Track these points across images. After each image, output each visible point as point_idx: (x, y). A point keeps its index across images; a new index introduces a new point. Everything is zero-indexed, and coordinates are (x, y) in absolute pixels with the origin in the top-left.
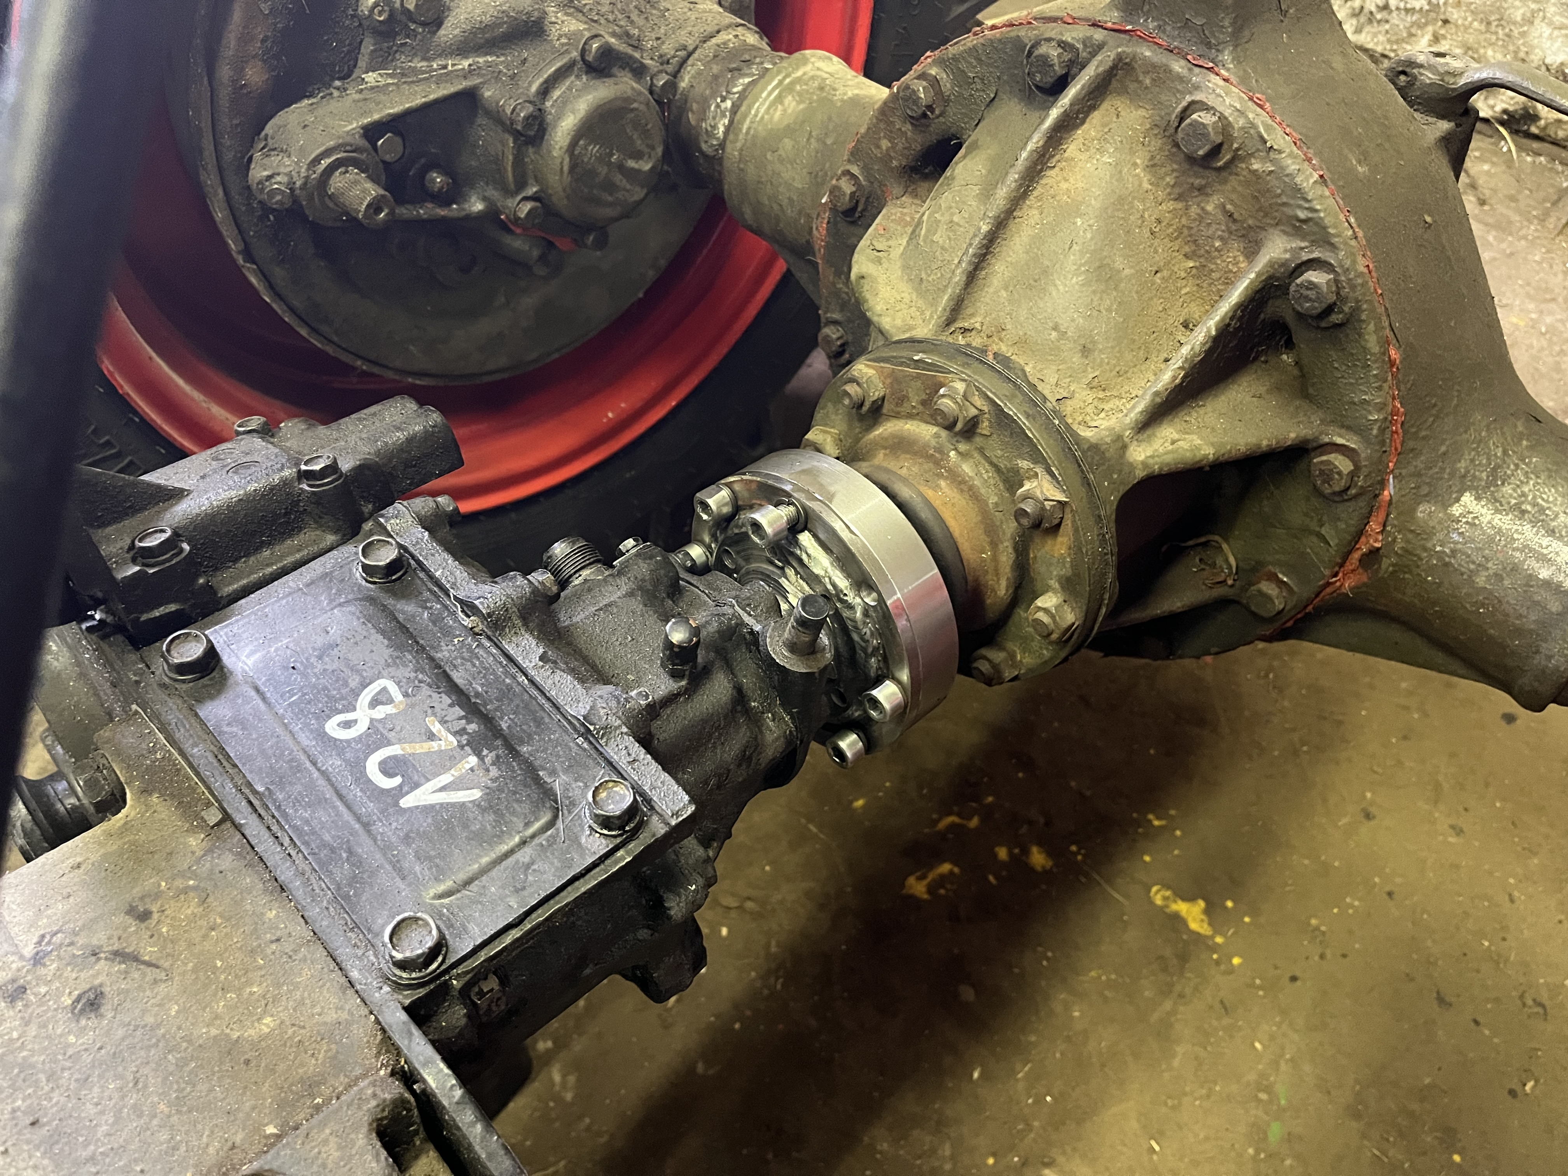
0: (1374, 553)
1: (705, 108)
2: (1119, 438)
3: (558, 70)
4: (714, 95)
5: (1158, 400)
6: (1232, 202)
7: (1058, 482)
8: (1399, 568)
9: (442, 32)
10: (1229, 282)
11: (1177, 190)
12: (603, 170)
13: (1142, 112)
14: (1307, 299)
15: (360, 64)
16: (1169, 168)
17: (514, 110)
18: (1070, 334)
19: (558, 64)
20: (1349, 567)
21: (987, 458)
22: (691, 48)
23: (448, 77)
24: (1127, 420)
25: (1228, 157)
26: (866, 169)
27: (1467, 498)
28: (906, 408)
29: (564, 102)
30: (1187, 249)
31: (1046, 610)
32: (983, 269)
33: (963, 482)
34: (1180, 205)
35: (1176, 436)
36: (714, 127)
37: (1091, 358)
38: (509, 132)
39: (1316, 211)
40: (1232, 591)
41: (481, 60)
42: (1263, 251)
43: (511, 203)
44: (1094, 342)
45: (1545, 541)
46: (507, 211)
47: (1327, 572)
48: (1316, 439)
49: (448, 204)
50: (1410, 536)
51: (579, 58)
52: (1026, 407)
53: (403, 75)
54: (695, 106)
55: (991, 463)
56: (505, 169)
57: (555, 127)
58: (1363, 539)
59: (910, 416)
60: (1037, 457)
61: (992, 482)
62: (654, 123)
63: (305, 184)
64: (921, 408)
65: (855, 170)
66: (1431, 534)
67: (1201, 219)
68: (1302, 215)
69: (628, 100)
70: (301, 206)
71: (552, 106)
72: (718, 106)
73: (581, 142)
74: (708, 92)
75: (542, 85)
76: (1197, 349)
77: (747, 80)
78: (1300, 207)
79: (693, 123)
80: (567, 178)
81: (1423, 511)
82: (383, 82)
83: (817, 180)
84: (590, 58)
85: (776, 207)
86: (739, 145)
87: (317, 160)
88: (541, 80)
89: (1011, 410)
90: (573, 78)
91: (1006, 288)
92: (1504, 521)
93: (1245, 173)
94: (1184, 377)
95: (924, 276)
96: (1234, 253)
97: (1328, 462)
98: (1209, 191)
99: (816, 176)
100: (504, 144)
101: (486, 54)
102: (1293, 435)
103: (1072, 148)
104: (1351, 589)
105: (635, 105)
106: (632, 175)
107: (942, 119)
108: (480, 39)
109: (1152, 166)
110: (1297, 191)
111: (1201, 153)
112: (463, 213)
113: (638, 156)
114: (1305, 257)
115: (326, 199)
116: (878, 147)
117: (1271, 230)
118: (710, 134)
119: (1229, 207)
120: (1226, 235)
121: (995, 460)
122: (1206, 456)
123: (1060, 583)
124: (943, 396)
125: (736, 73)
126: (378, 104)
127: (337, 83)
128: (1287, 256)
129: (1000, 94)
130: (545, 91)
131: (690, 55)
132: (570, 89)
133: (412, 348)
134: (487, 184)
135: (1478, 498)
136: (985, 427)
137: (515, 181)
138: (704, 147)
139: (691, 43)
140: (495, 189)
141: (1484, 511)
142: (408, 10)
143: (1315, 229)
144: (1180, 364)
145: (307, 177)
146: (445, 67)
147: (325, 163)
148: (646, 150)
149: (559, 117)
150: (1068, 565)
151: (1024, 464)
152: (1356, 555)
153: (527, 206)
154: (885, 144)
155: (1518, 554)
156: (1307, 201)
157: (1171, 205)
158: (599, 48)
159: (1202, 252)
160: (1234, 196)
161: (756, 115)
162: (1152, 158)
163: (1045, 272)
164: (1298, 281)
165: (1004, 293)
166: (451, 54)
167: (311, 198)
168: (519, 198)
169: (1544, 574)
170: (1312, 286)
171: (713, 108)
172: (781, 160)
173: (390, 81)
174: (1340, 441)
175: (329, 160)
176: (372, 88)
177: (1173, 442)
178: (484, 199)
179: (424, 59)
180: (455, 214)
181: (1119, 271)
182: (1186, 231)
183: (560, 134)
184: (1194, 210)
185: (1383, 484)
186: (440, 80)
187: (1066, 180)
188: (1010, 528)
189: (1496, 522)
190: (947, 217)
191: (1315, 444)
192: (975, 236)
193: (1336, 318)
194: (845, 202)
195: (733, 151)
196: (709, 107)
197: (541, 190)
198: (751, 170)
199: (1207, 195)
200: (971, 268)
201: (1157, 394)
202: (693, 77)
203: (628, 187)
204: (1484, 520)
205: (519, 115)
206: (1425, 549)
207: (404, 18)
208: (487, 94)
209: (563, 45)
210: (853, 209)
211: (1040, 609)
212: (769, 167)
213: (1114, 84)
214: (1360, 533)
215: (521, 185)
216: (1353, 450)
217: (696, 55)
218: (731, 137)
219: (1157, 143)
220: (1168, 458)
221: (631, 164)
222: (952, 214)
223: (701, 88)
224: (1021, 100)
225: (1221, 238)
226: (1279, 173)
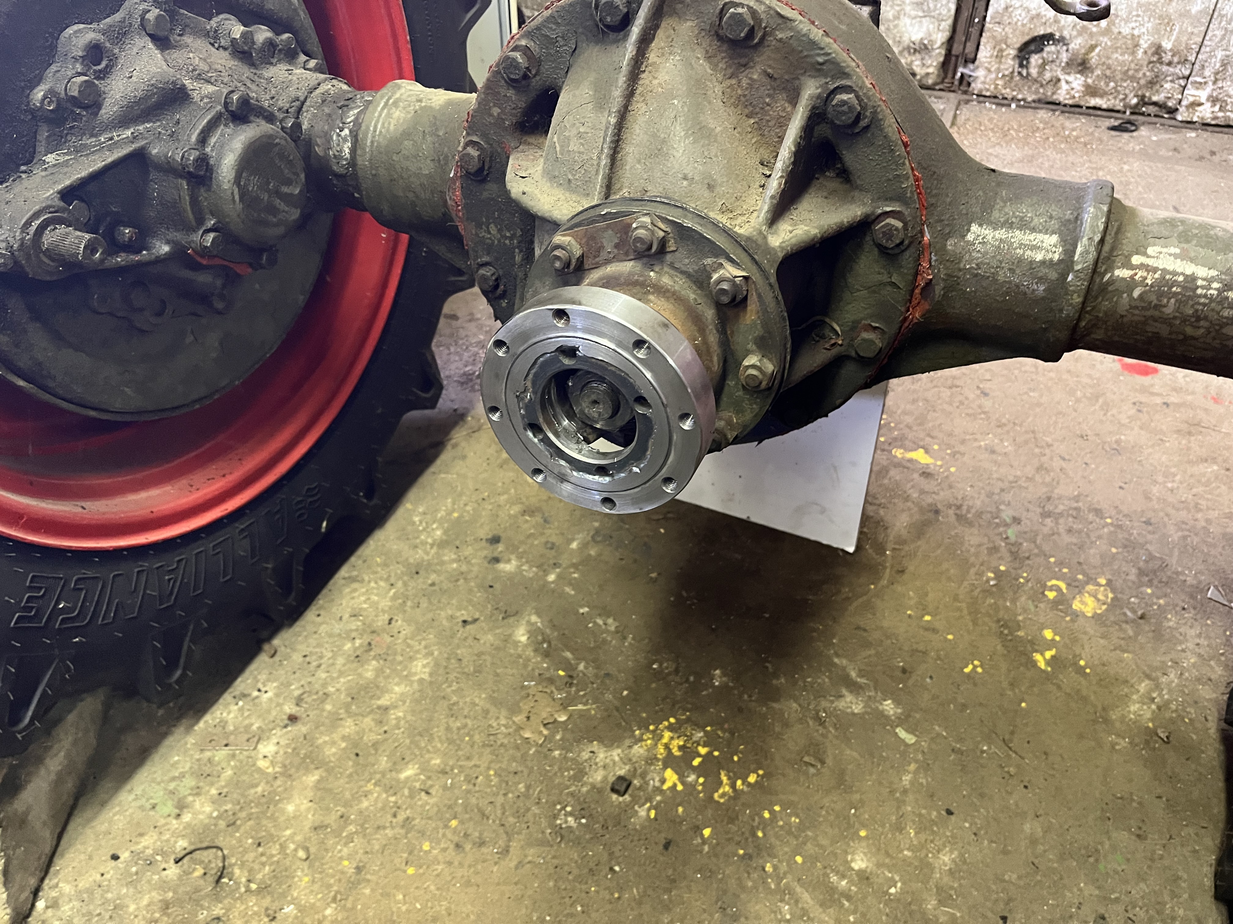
0: (929, 283)
1: (329, 140)
2: (760, 232)
3: (209, 122)
4: (332, 129)
5: (775, 202)
6: (770, 66)
7: (738, 264)
8: (948, 289)
9: (103, 111)
10: (783, 123)
11: (730, 71)
12: (265, 197)
13: (689, 24)
14: (844, 113)
15: (38, 149)
16: (719, 57)
17: (183, 156)
18: (696, 178)
19: (209, 117)
20: (915, 302)
21: (676, 269)
22: (302, 99)
23: (118, 145)
24: (761, 219)
25: (760, 34)
26: (484, 136)
27: (974, 228)
28: (604, 255)
29: (221, 146)
30: (747, 111)
31: (753, 366)
32: (618, 153)
33: (668, 291)
34: (734, 81)
35: (790, 228)
36: (341, 151)
37: (716, 191)
38: (181, 177)
39: (829, 54)
40: (843, 348)
41: (141, 128)
42: (802, 93)
43: (196, 237)
44: (715, 180)
45: (1032, 237)
46: (193, 245)
47: (903, 309)
48: (873, 213)
49: (139, 252)
50: (948, 264)
51: (223, 110)
52: (697, 219)
53: (77, 152)
54: (319, 141)
55: (683, 272)
56: (185, 210)
57: (219, 166)
58: (919, 277)
59: (608, 262)
60: (718, 252)
61: (686, 285)
62: (294, 154)
63: (22, 245)
64: (616, 251)
65: (475, 139)
66: (960, 259)
67: (751, 86)
68: (820, 59)
69: (270, 137)
70: (22, 267)
71: (212, 150)
72: (339, 135)
73: (244, 175)
74: (326, 127)
75: (199, 135)
76: (787, 162)
77: (356, 111)
78: (819, 55)
79: (321, 153)
80: (239, 206)
81: (950, 244)
82: (61, 159)
83: (441, 162)
84: (233, 108)
85: (411, 195)
86: (368, 156)
87: (28, 224)
88: (198, 131)
89: (688, 223)
90: (222, 127)
91: (639, 162)
92: (1001, 234)
93: (774, 43)
94: (786, 183)
95: (570, 177)
96: (781, 103)
97: (888, 224)
98: (751, 64)
99: (439, 161)
100: (178, 189)
101: (143, 123)
102: (859, 213)
103: (652, 56)
104: (922, 316)
105: (277, 141)
106: (287, 198)
107: (538, 78)
108: (137, 110)
109: (709, 58)
110: (813, 44)
111: (742, 35)
112: (153, 257)
113: (288, 182)
114: (832, 87)
115: (41, 255)
116: (491, 115)
117: (802, 78)
118: (337, 157)
119: (769, 70)
120: (771, 92)
121: (684, 269)
122: (815, 236)
123: (755, 344)
124: (636, 228)
125: (345, 109)
126: (65, 174)
127: (23, 168)
128: (819, 90)
129: (579, 44)
130: (203, 139)
131: (303, 103)
132: (223, 135)
133: (126, 389)
134: (168, 229)
135: (981, 225)
136: (671, 246)
137: (196, 218)
138: (335, 168)
139: (301, 95)
140: (177, 230)
141: (987, 232)
142: (73, 97)
143: (831, 67)
144: (780, 174)
145: (22, 239)
146: (111, 139)
147: (36, 224)
148: (293, 177)
149: (220, 158)
150: (759, 327)
151: (709, 261)
152: (917, 291)
153: (211, 236)
154: (496, 111)
155: (1018, 251)
156: (822, 49)
157: (729, 82)
158: (238, 100)
159: (758, 110)
160: (770, 62)
161: (375, 131)
162: (707, 52)
163: (664, 141)
164: (834, 103)
165: (638, 166)
166: (114, 127)
167: (28, 257)
168: (201, 232)
169: (1039, 257)
170: (844, 103)
171: (335, 138)
172: (407, 158)
173: (67, 158)
174: (888, 209)
175: (38, 222)
176: (54, 165)
177: (791, 232)
178: (168, 242)
179: (92, 136)
180: (147, 258)
181: (713, 130)
182: (742, 98)
183: (225, 170)
184: (745, 82)
185: (922, 233)
186: (110, 149)
187: (656, 78)
188: (709, 314)
189: (997, 236)
190: (574, 132)
191: (873, 217)
192: (607, 128)
193: (863, 123)
194: (473, 167)
195: (363, 161)
196: (332, 137)
197: (218, 222)
198: (382, 172)
199: (752, 68)
200: (611, 152)
201: (772, 197)
202: (310, 119)
203: (286, 209)
204: (990, 237)
205: (189, 159)
206: (960, 270)
207: (69, 105)
208: (154, 152)
209: (207, 103)
210: (481, 170)
211: (748, 367)
212: (397, 166)
213: (665, 8)
214: (917, 274)
215: (200, 221)
216: (899, 212)
217: (308, 103)
218: (359, 152)
219: (706, 42)
220: (794, 241)
221: (285, 189)
222: (578, 128)
223: (321, 126)
224: (597, 43)
225: (769, 96)
226: (799, 36)
